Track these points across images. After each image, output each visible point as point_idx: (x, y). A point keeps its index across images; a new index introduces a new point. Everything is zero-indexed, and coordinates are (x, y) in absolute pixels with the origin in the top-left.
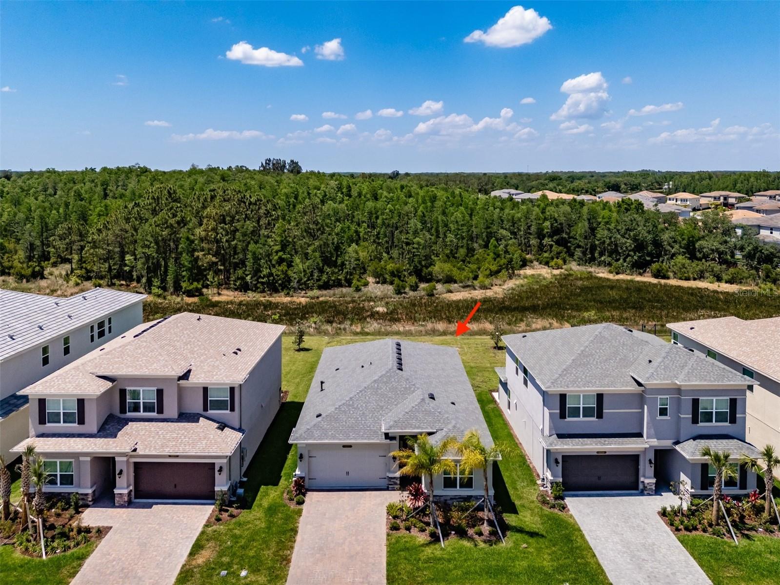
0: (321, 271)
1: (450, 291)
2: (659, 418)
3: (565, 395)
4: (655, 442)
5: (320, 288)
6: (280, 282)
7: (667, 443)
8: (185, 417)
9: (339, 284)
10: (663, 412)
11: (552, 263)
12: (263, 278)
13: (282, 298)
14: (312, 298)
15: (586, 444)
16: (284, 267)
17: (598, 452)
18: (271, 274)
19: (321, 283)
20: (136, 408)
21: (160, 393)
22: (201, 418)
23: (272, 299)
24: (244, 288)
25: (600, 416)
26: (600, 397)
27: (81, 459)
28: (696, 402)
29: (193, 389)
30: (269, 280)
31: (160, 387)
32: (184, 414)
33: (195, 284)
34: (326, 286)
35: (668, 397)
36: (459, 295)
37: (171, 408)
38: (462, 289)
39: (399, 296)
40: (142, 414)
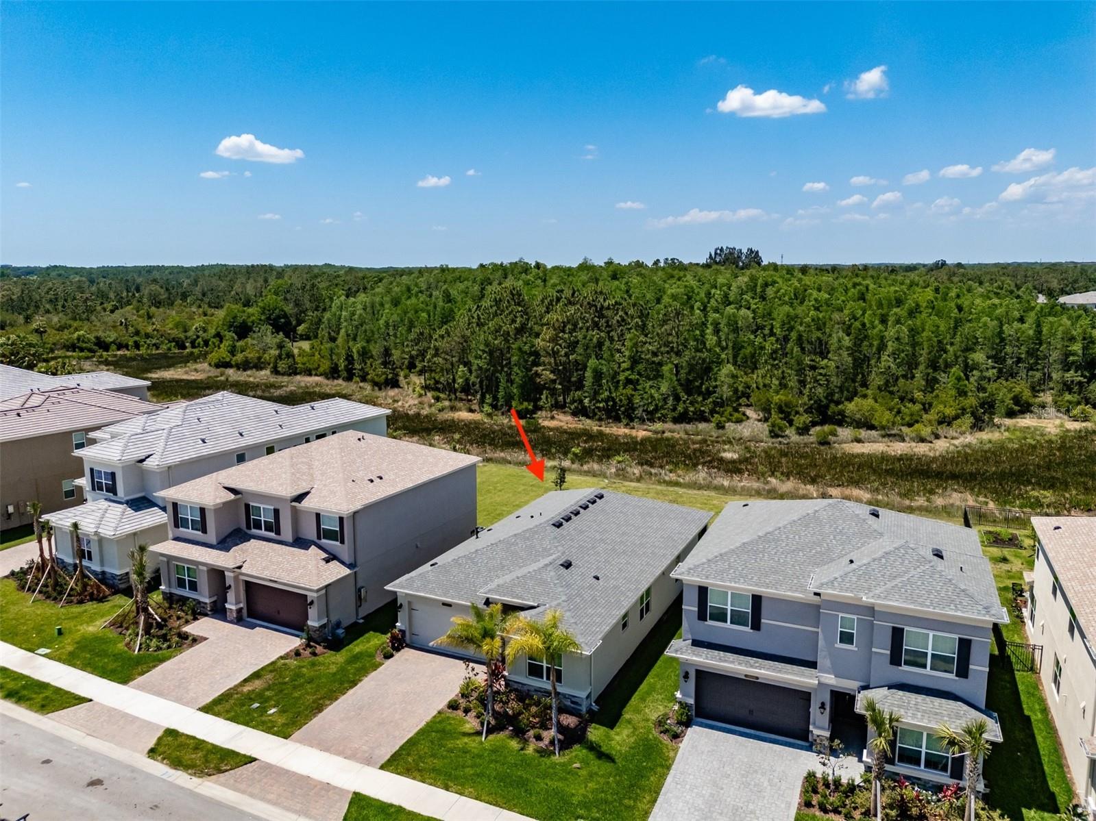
0: (677, 398)
2: (839, 645)
3: (706, 589)
4: (830, 679)
6: (622, 409)
7: (849, 685)
8: (300, 542)
9: (702, 418)
10: (847, 638)
12: (600, 402)
13: (619, 430)
14: (656, 432)
15: (725, 661)
16: (629, 391)
17: (746, 676)
18: (610, 398)
19: (675, 414)
20: (258, 525)
21: (276, 512)
22: (313, 546)
23: (607, 430)
24: (581, 412)
25: (756, 626)
26: (757, 600)
27: (200, 567)
28: (897, 634)
29: (307, 512)
30: (607, 405)
31: (277, 507)
32: (300, 538)
33: (526, 404)
34: (682, 418)
35: (855, 617)
37: (286, 530)
40: (263, 532)
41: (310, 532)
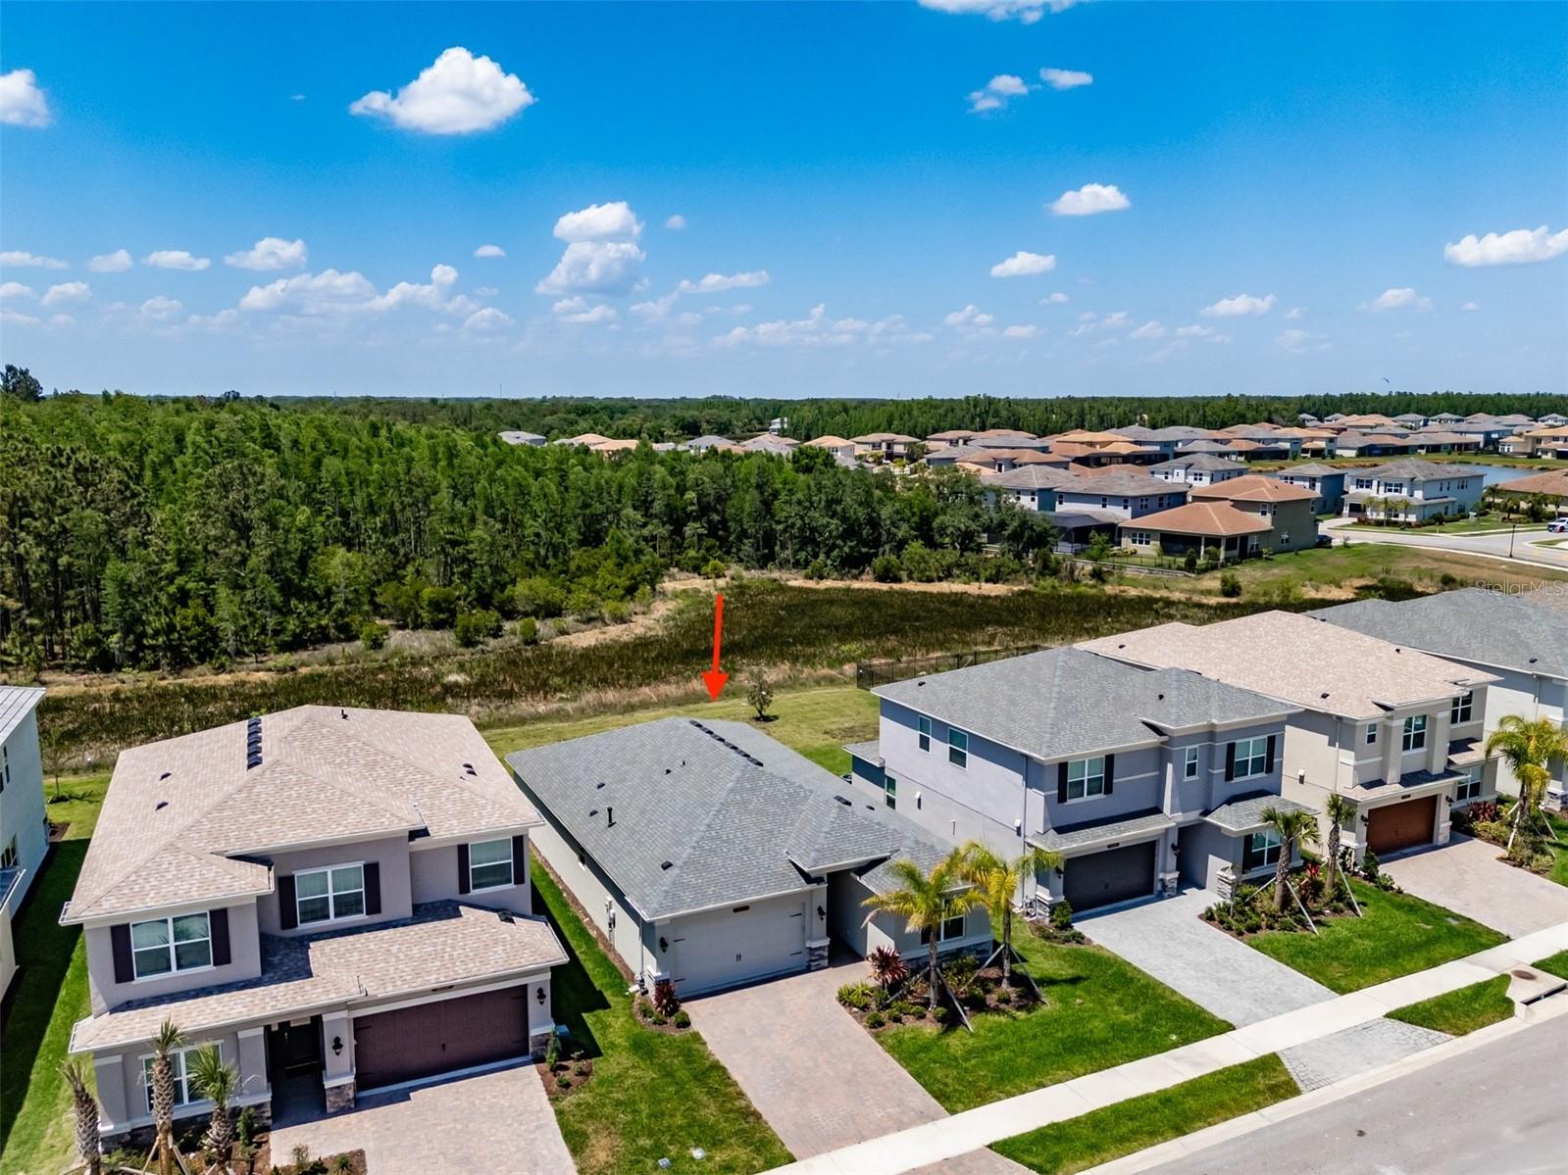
0: (283, 612)
1: (563, 632)
2: (1187, 779)
3: (1065, 765)
4: (1180, 818)
5: (284, 648)
6: (193, 642)
8: (427, 911)
9: (322, 637)
10: (1191, 770)
11: (707, 569)
12: (155, 636)
14: (282, 671)
15: (1099, 837)
16: (194, 609)
17: (1109, 846)
18: (171, 628)
19: (286, 637)
20: (317, 911)
21: (372, 872)
22: (462, 908)
24: (106, 663)
25: (1109, 790)
26: (1110, 759)
27: (242, 1035)
28: (1231, 748)
29: (438, 852)
30: (170, 640)
31: (372, 860)
32: (421, 905)
34: (296, 644)
35: (1197, 746)
36: (586, 639)
37: (396, 897)
38: (584, 627)
39: (471, 650)
40: (333, 921)
41: (446, 884)
